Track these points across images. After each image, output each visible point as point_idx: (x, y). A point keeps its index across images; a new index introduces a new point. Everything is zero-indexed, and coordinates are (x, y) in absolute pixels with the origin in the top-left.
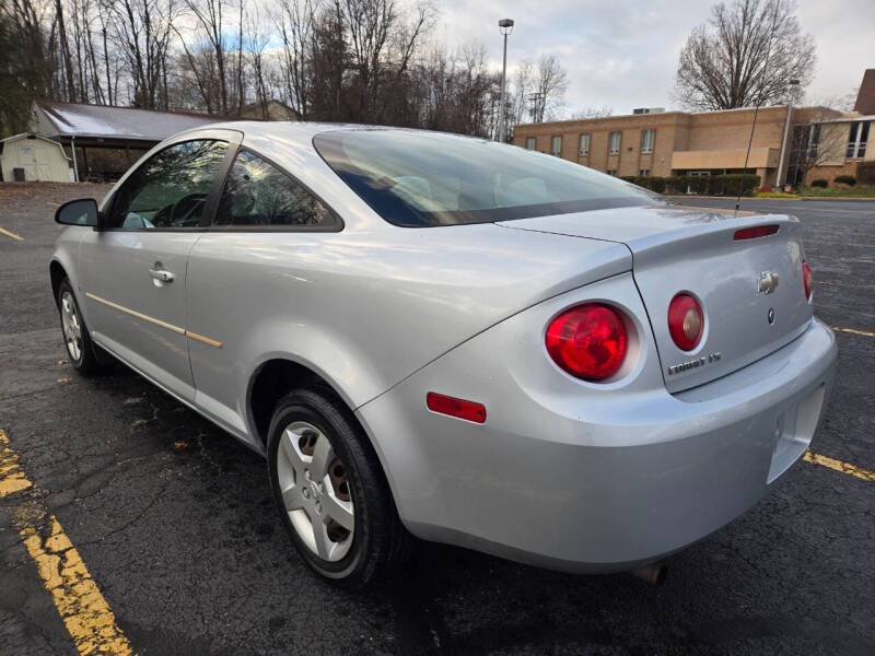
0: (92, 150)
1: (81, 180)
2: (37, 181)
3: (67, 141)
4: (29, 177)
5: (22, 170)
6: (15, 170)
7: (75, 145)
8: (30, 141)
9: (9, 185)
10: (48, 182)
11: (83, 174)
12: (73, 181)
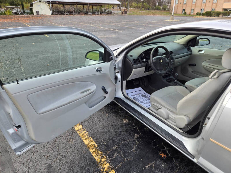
0: (54, 5)
1: (53, 14)
2: (42, 15)
3: (49, 3)
4: (40, 13)
5: (38, 11)
6: (37, 11)
7: (51, 4)
8: (40, 3)
9: (35, 16)
10: (45, 15)
11: (53, 12)
12: (51, 14)
